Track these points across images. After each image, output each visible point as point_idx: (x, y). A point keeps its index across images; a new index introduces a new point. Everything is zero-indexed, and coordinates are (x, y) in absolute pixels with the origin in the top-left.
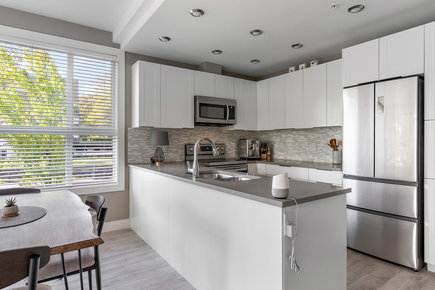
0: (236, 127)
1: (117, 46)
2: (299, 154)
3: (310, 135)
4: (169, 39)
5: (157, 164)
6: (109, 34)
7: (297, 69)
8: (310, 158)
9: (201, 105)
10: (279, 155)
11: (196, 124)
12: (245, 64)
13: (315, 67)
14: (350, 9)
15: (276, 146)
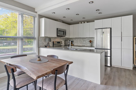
0: (66, 37)
1: (36, 12)
2: (81, 44)
3: (84, 39)
4: (55, 13)
5: (48, 47)
6: (34, 9)
7: (81, 23)
8: (84, 45)
9: (59, 31)
10: (75, 44)
11: (57, 36)
12: (69, 21)
13: (86, 23)
14: (99, 13)
15: (74, 42)
